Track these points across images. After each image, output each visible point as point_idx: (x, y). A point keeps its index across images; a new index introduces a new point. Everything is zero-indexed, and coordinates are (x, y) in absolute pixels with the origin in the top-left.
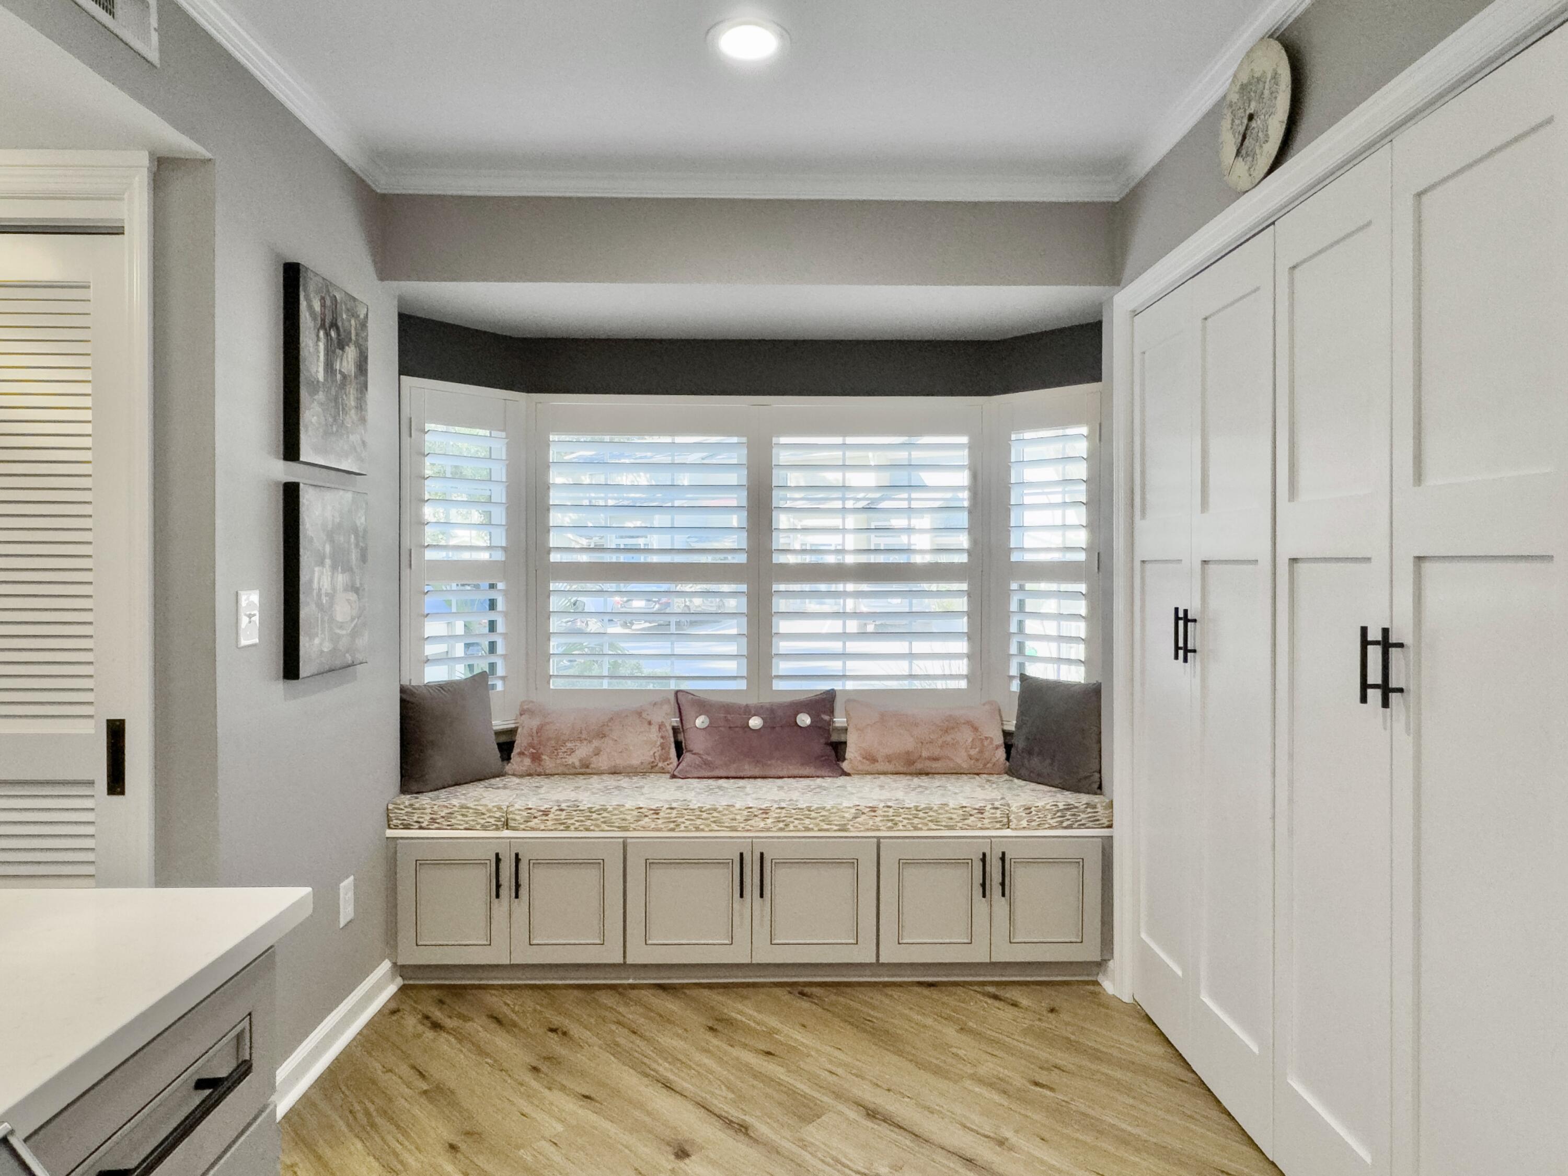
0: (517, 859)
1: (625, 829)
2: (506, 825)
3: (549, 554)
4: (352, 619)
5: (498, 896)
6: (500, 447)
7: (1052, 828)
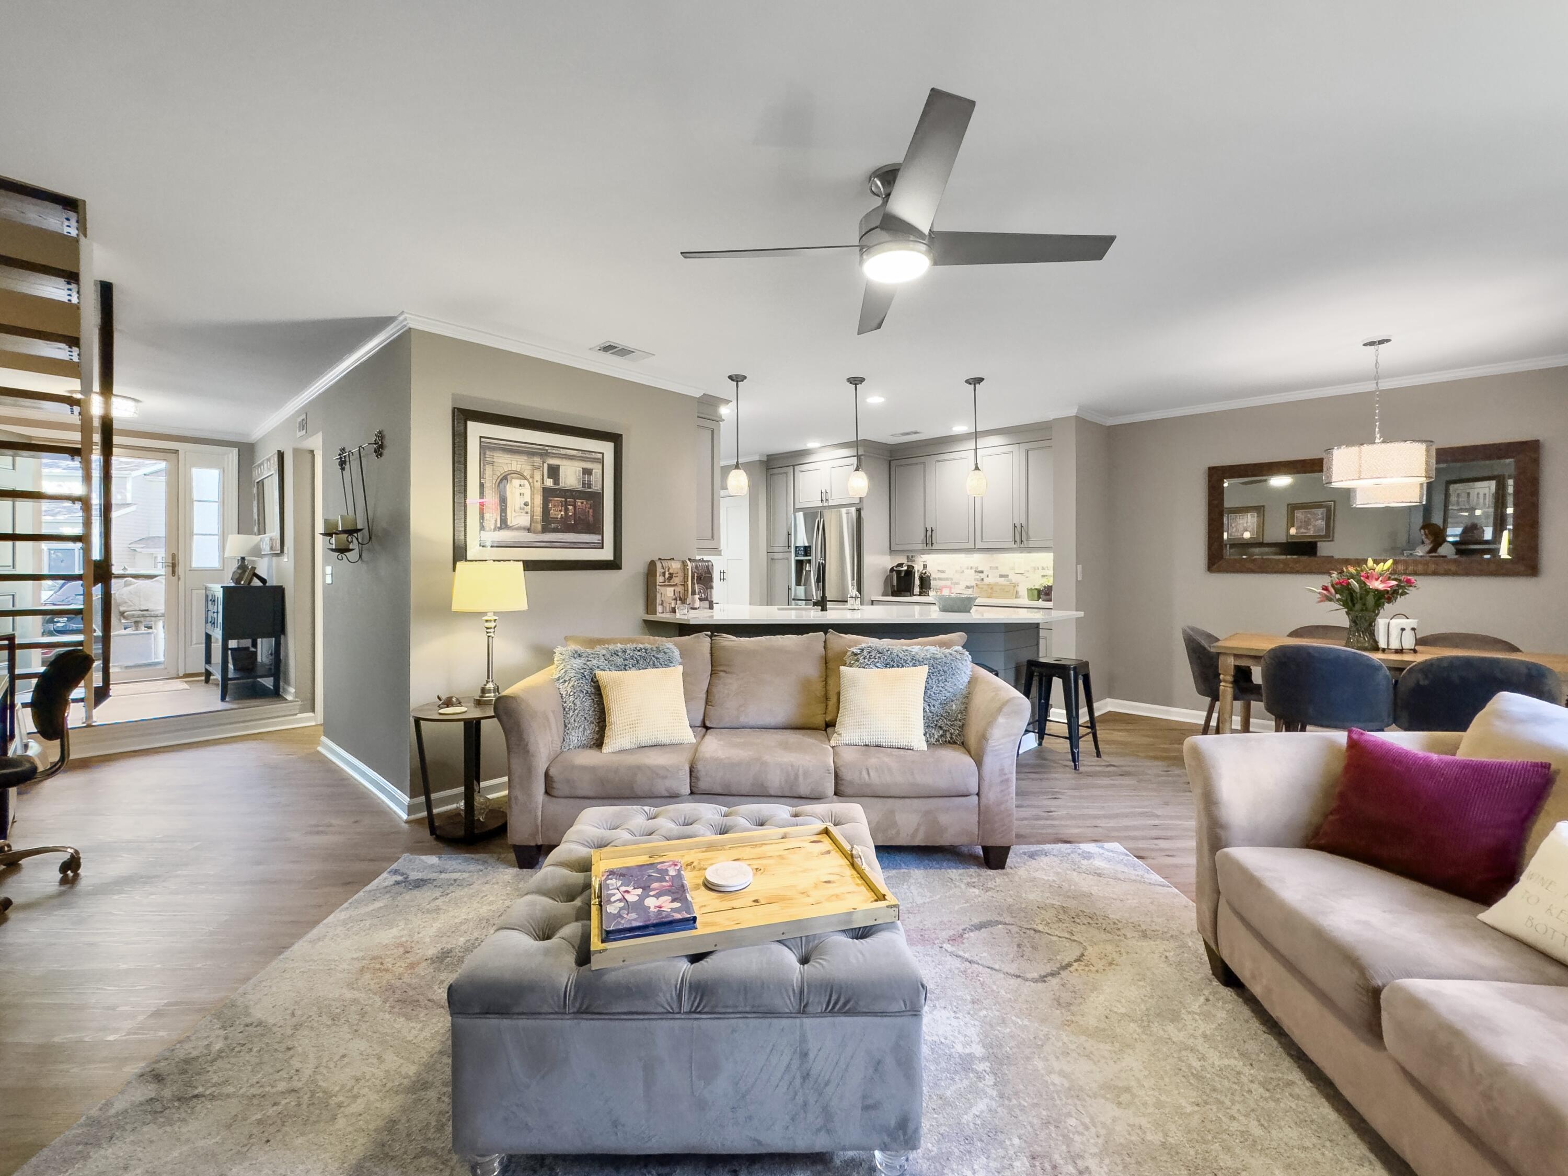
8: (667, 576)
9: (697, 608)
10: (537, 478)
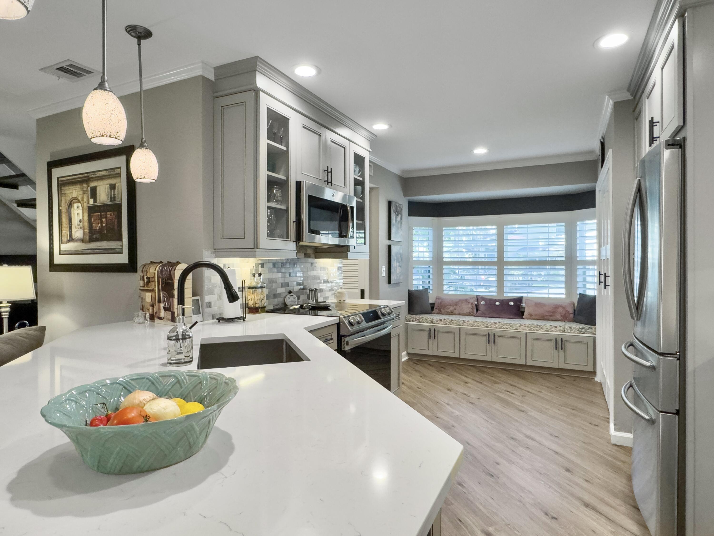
0: (435, 331)
1: (460, 325)
2: (432, 322)
3: (443, 258)
4: (400, 273)
5: (430, 338)
6: (431, 232)
7: (578, 333)
8: (146, 280)
9: (162, 318)
10: (85, 200)
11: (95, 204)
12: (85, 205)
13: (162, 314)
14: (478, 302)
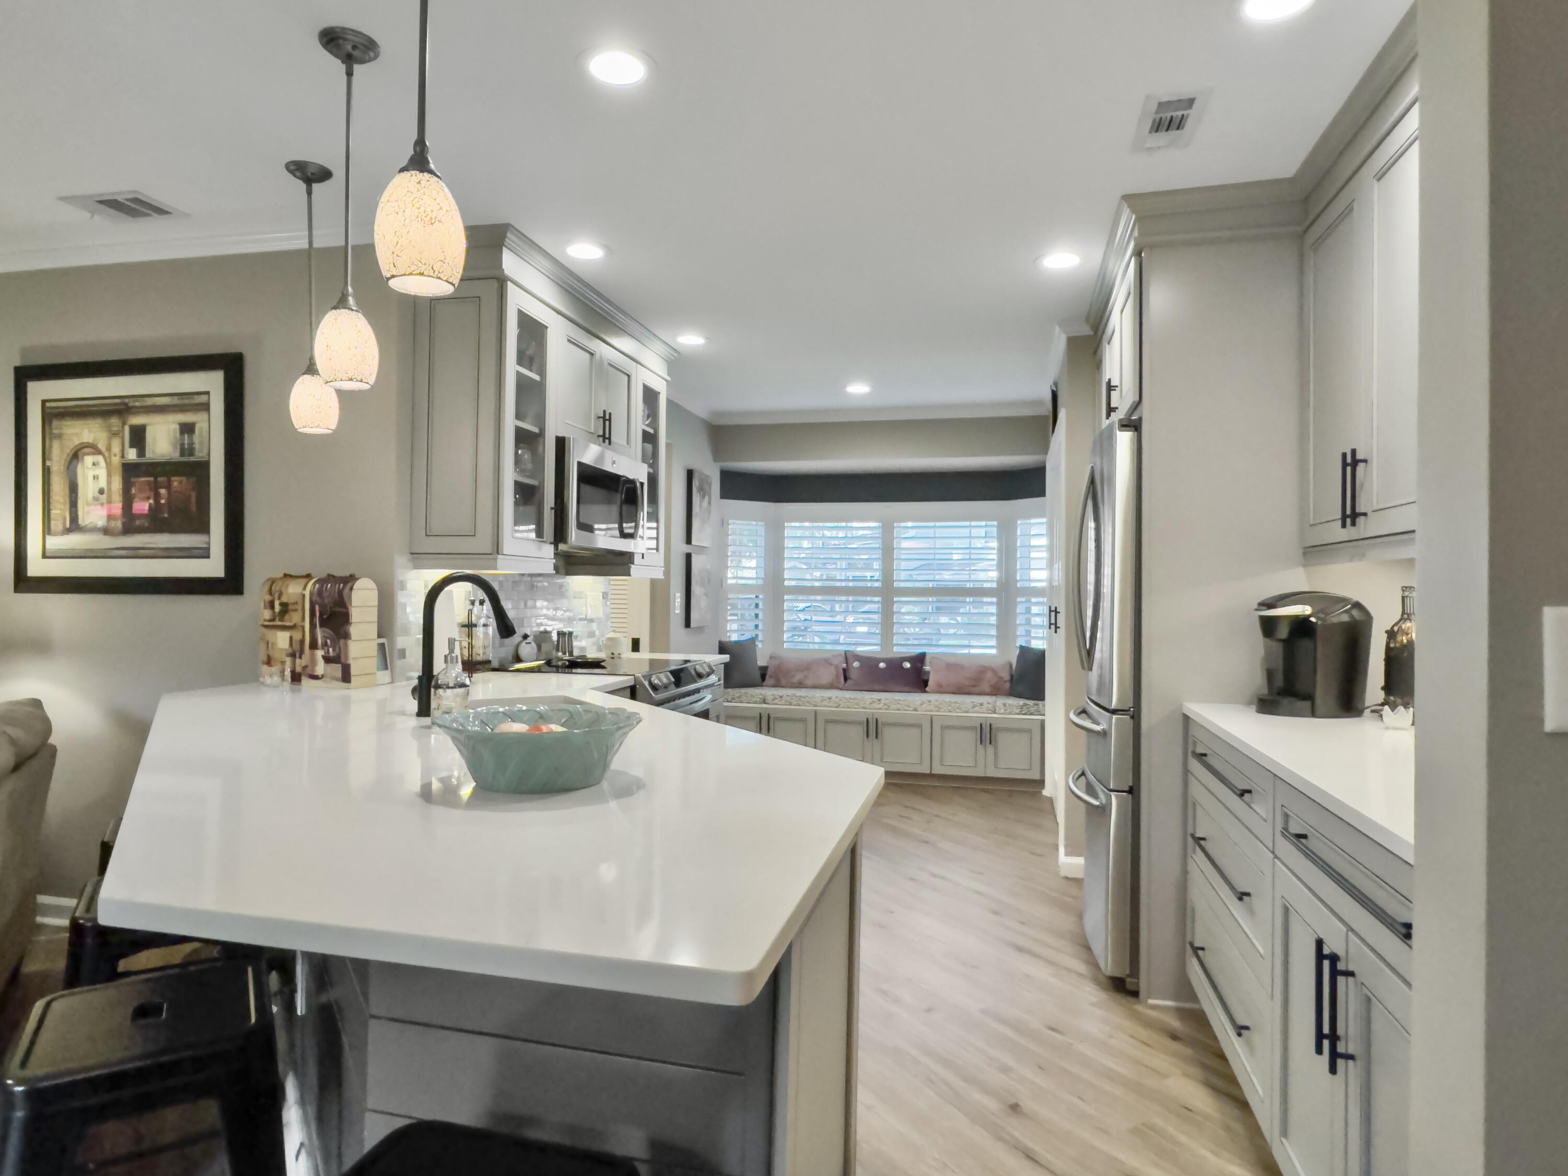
0: (769, 717)
1: (815, 706)
2: (764, 702)
3: (784, 581)
4: (706, 607)
6: (762, 531)
7: (1016, 714)
8: (277, 608)
9: (320, 676)
10: (116, 448)
11: (142, 460)
12: (116, 460)
13: (321, 668)
14: (847, 663)
